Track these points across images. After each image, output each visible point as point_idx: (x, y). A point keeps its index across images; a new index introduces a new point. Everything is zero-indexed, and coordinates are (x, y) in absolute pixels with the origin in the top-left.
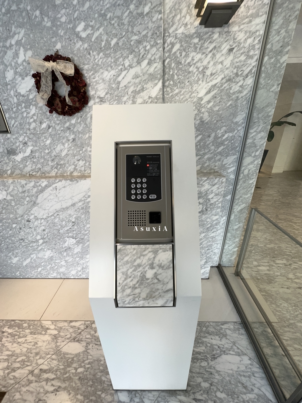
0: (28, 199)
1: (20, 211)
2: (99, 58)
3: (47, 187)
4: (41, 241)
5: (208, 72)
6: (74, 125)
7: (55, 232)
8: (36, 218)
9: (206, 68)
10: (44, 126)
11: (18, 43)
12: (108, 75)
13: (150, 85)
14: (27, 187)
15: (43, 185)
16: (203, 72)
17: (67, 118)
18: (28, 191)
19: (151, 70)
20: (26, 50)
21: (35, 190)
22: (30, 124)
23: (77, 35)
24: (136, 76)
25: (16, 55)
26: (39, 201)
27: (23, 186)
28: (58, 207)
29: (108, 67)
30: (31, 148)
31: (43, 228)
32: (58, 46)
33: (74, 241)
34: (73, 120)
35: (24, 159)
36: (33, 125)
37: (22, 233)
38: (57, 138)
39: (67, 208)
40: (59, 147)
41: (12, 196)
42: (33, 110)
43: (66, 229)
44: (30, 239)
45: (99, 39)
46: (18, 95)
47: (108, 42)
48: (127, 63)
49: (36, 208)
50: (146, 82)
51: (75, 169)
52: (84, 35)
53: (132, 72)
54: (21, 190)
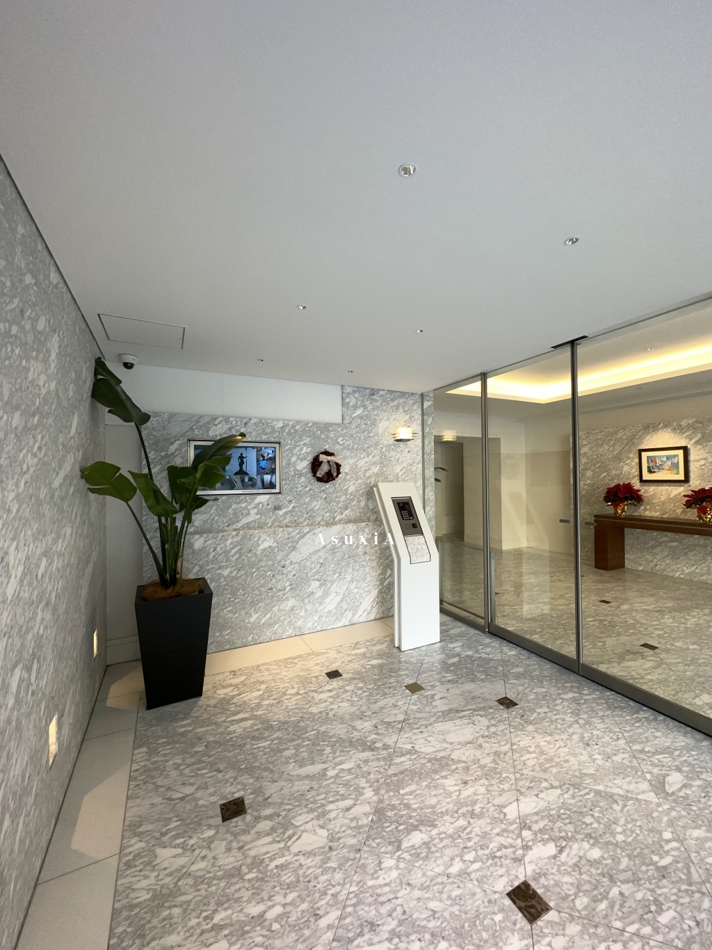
0: (290, 545)
1: (279, 558)
2: (347, 453)
3: (308, 532)
4: (288, 589)
5: (400, 461)
6: (328, 489)
7: (304, 576)
8: (291, 563)
9: (399, 459)
10: (307, 489)
11: (305, 444)
12: (351, 461)
13: (373, 467)
14: (293, 534)
15: (305, 531)
16: (398, 461)
17: (323, 484)
18: (292, 537)
19: (374, 460)
20: (308, 448)
21: (298, 536)
22: (298, 488)
23: (338, 443)
24: (367, 463)
25: (302, 449)
26: (298, 546)
27: (289, 534)
28: (312, 550)
29: (351, 457)
30: (293, 504)
31: (294, 572)
32: (327, 447)
33: (317, 583)
34: (328, 485)
35: (286, 513)
36: (300, 489)
37: (274, 581)
38: (314, 497)
39: (319, 550)
40: (315, 503)
41: (277, 543)
42: (303, 479)
43: (314, 571)
44: (279, 587)
45: (349, 445)
46: (295, 470)
47: (353, 447)
48: (362, 456)
49: (294, 552)
50: (371, 465)
51: (322, 519)
52: (341, 443)
53: (364, 460)
54: (287, 536)
